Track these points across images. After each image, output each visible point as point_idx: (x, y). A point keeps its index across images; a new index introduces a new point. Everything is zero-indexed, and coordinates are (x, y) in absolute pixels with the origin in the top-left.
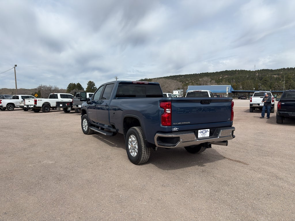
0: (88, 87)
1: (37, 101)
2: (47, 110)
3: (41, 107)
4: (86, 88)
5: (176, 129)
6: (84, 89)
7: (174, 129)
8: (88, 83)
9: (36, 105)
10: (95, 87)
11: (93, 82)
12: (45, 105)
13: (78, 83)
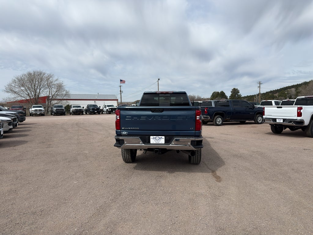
0: (231, 95)
4: (230, 96)
5: (126, 133)
6: (227, 97)
7: (123, 133)
8: (232, 90)
10: (239, 94)
11: (237, 89)
13: (221, 91)
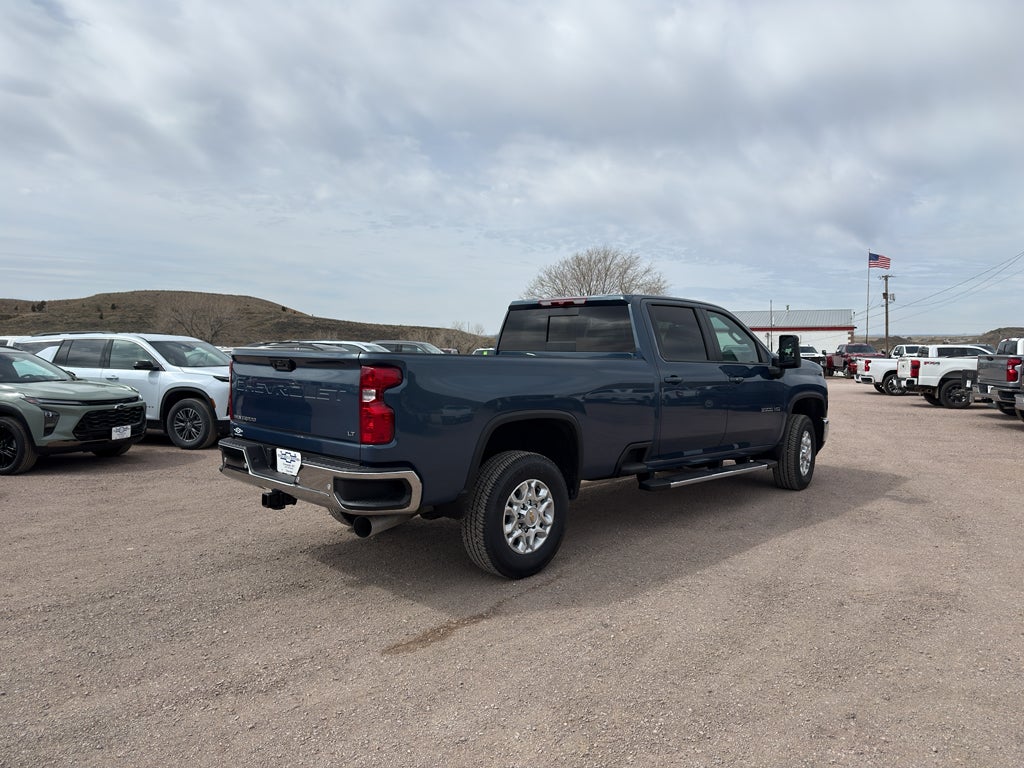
1: (922, 364)
2: (960, 399)
3: (935, 388)
9: (915, 380)
12: (950, 382)
